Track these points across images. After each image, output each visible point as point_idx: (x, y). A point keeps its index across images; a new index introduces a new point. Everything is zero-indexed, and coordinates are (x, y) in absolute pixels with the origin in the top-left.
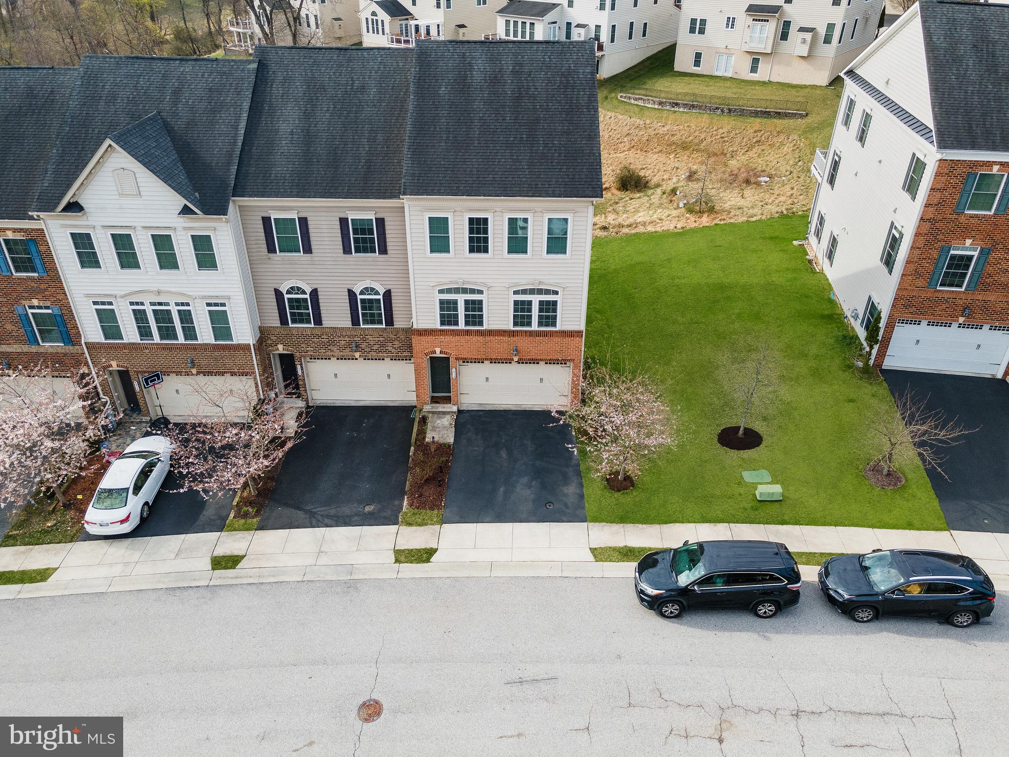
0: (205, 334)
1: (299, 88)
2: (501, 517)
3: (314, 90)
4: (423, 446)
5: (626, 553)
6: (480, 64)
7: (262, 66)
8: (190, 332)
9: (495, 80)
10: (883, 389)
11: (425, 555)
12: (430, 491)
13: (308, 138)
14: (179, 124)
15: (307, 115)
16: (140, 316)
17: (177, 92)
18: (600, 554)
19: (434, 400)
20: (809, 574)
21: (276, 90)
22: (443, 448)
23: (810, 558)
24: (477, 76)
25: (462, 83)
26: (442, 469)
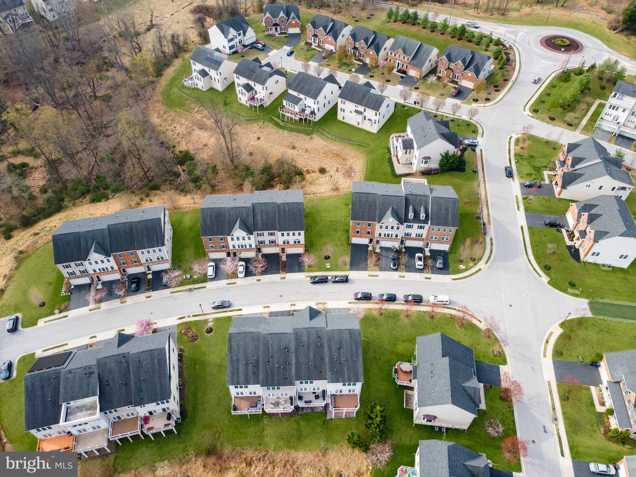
0: (248, 247)
1: (260, 211)
2: (294, 272)
3: (262, 211)
4: (282, 261)
5: (310, 276)
6: (287, 207)
7: (253, 207)
8: (246, 247)
9: (289, 210)
10: (350, 248)
11: (284, 278)
12: (284, 269)
13: (262, 220)
14: (243, 219)
15: (262, 216)
16: (239, 246)
17: (242, 213)
18: (306, 277)
19: (282, 253)
20: (329, 278)
21: (256, 212)
22: (285, 261)
23: (330, 276)
24: (287, 210)
25: (284, 211)
26: (285, 265)
